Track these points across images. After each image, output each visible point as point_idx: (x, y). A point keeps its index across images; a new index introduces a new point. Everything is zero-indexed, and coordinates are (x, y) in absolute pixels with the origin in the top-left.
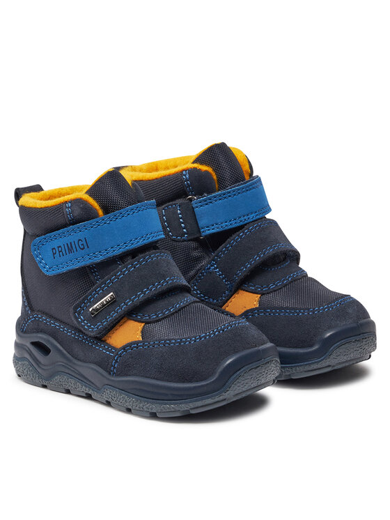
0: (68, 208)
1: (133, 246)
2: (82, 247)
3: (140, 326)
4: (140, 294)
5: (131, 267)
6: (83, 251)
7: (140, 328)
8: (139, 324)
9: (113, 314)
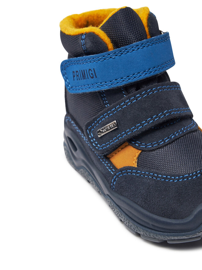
0: (83, 40)
1: (135, 80)
2: (92, 76)
3: (138, 152)
4: (139, 126)
5: (134, 99)
6: (92, 80)
7: (137, 155)
8: (137, 151)
9: (115, 139)
